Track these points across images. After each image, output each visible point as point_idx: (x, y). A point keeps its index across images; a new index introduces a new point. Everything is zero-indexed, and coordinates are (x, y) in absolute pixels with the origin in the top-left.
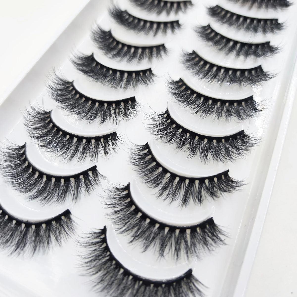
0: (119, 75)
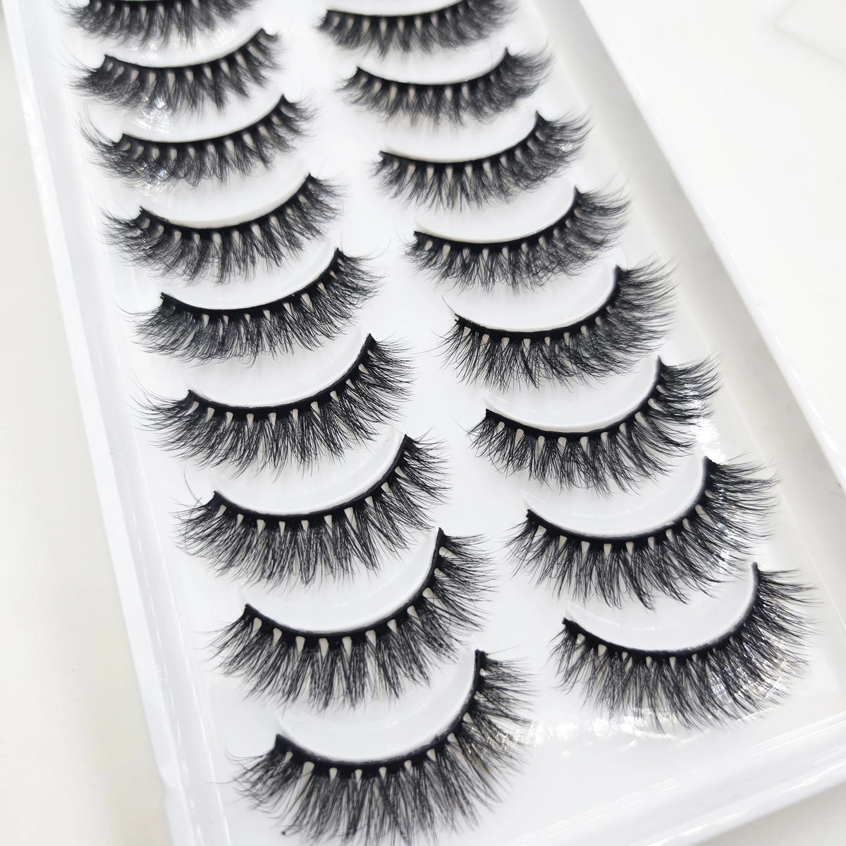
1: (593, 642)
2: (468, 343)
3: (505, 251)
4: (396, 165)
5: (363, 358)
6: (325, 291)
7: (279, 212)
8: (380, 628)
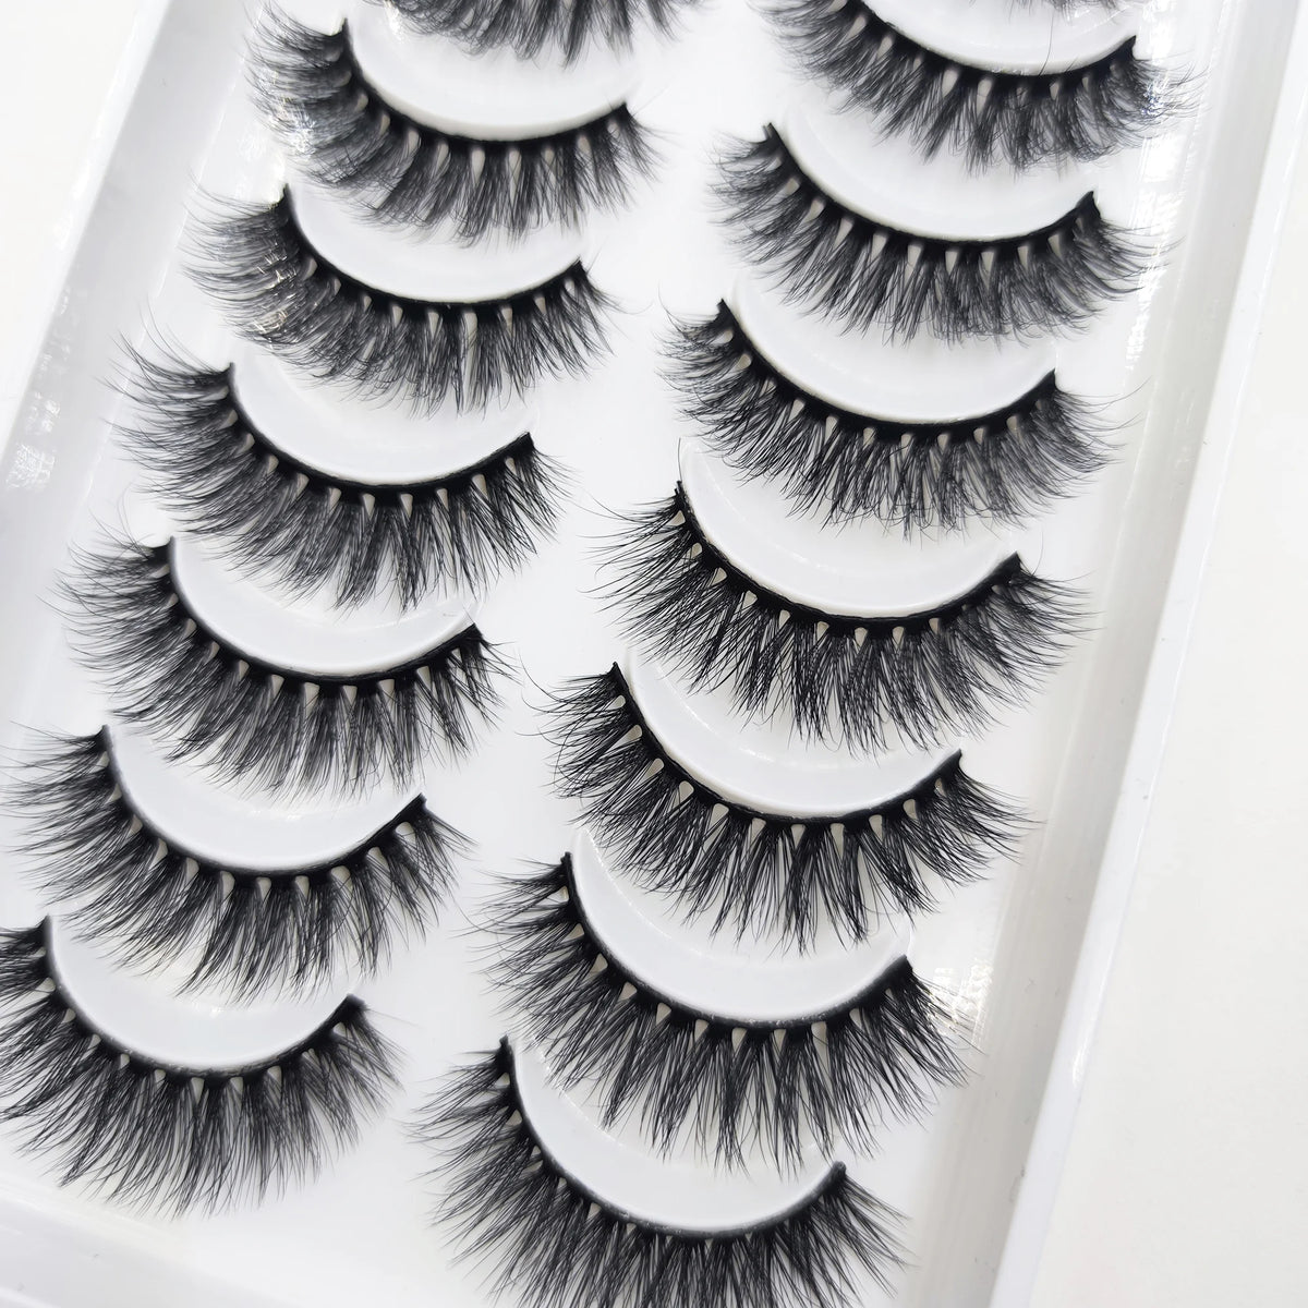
0: (438, 323)
1: (510, 1101)
2: (665, 540)
3: (832, 423)
4: (774, 164)
5: (492, 468)
6: (509, 324)
7: (531, 147)
8: (245, 880)
